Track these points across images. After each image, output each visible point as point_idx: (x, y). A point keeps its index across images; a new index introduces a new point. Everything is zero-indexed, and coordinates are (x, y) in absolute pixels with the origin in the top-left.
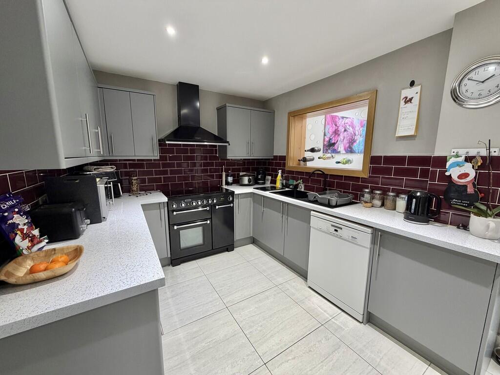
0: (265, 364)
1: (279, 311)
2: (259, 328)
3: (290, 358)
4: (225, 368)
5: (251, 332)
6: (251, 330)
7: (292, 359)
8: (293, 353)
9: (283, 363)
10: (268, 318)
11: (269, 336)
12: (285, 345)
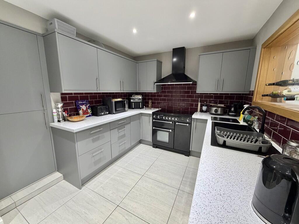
0: (118, 206)
1: (158, 199)
2: (138, 194)
3: (126, 217)
4: (110, 191)
5: (134, 192)
6: (135, 191)
7: (126, 219)
8: (130, 217)
9: (122, 214)
10: (148, 195)
11: (136, 201)
12: (134, 211)
